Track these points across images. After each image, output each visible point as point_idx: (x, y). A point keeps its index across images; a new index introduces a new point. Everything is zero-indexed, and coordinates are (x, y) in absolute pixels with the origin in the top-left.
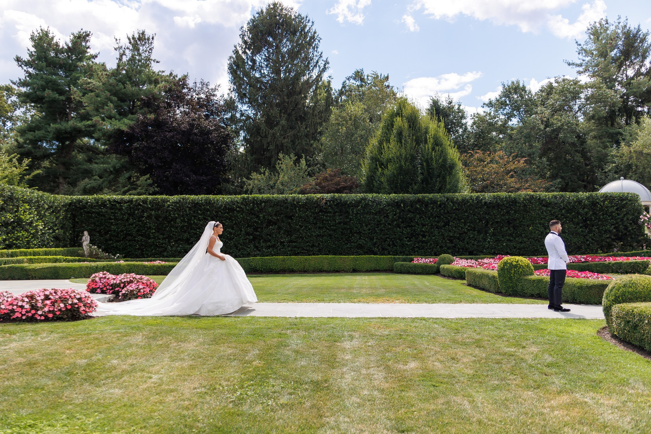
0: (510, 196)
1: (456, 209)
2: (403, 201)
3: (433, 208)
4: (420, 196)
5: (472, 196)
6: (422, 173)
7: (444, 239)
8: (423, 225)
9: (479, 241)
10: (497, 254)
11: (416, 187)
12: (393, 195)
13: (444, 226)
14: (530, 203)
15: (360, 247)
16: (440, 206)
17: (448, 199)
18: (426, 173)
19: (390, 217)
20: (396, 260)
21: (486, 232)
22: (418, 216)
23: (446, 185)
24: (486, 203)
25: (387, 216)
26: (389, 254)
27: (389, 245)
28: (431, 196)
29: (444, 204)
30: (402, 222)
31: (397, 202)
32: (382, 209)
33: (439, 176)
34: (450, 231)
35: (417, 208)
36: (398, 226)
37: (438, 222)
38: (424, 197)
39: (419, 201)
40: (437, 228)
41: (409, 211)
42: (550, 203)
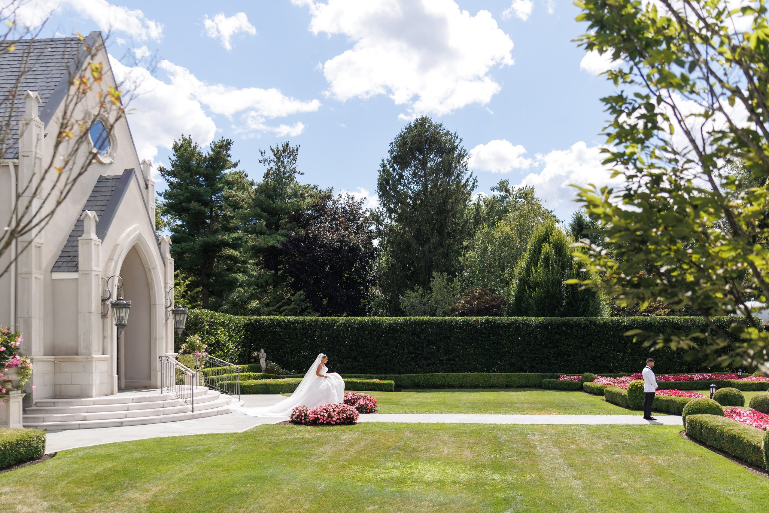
0: (646, 320)
1: (598, 331)
2: (550, 324)
3: (577, 331)
4: (566, 319)
5: (612, 320)
6: (567, 297)
7: (587, 358)
8: (569, 346)
9: (619, 360)
10: (634, 372)
11: (562, 310)
12: (541, 318)
13: (587, 347)
14: (664, 326)
15: (511, 365)
16: (584, 328)
17: (591, 322)
18: (571, 297)
19: (539, 338)
20: (544, 377)
21: (625, 352)
22: (564, 337)
23: (589, 308)
24: (624, 326)
25: (536, 338)
26: (537, 371)
27: (538, 364)
28: (575, 319)
29: (587, 326)
30: (550, 343)
31: (545, 325)
32: (532, 331)
33: (583, 300)
34: (592, 351)
35: (563, 331)
36: (546, 346)
37: (582, 343)
38: (569, 321)
39: (565, 324)
40: (581, 348)
41: (556, 333)
42: (681, 326)
